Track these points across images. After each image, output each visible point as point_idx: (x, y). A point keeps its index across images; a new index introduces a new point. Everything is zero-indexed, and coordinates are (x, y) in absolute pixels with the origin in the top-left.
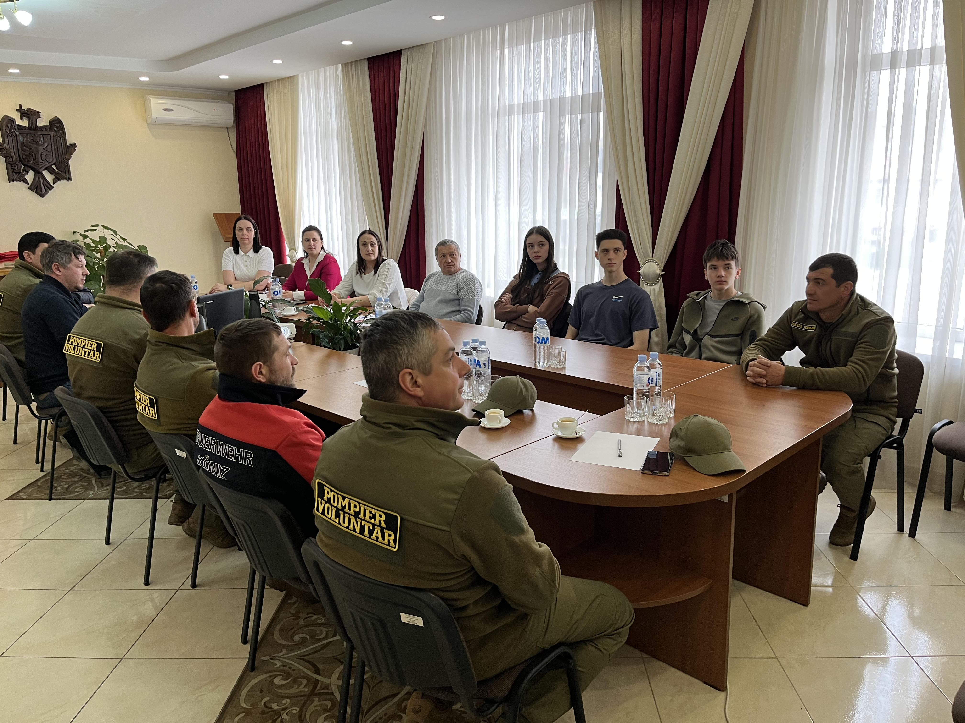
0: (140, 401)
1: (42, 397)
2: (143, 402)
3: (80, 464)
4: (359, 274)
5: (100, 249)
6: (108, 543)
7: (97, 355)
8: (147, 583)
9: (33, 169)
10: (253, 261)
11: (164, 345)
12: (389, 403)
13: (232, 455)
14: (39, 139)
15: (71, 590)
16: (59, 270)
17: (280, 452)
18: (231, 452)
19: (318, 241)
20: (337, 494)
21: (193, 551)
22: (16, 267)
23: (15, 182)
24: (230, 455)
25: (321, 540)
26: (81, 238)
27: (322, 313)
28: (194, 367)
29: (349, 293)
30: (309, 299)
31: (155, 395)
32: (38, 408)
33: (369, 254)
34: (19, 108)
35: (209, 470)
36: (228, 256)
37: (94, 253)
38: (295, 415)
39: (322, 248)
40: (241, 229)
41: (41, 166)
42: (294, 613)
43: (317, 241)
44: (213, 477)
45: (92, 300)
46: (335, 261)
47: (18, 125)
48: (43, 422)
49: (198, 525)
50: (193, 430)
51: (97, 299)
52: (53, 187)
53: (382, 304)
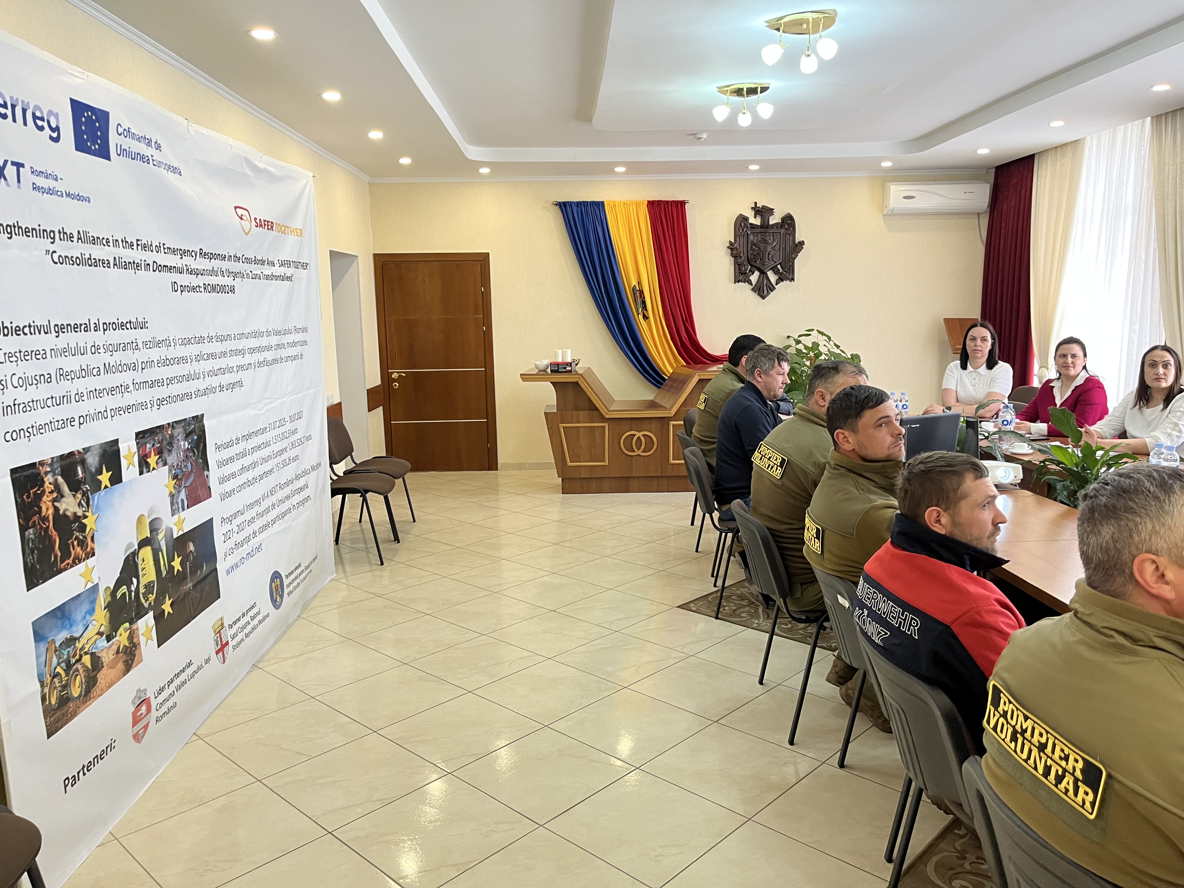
0: (808, 530)
1: (725, 508)
2: (810, 531)
3: (750, 587)
4: (1138, 407)
5: (811, 356)
6: (761, 682)
7: (780, 471)
8: (791, 743)
9: (759, 270)
10: (984, 380)
11: (842, 470)
12: (1115, 599)
13: (895, 618)
14: (769, 237)
15: (716, 722)
16: (761, 377)
17: (955, 629)
18: (894, 614)
19: (1080, 358)
20: (1017, 709)
21: (846, 723)
22: (724, 370)
23: (740, 283)
24: (892, 616)
25: (988, 765)
26: (793, 343)
27: (1064, 455)
28: (872, 501)
29: (1118, 433)
30: (1053, 434)
31: (822, 525)
32: (720, 519)
33: (1158, 379)
34: (754, 206)
35: (865, 629)
36: (952, 372)
37: (804, 360)
38: (985, 587)
39: (1085, 367)
40: (974, 339)
41: (766, 266)
42: (959, 849)
43: (1077, 358)
44: (869, 639)
45: (792, 411)
46: (1101, 387)
47: (751, 224)
48: (724, 534)
49: (856, 692)
50: (855, 576)
51: (796, 410)
52: (775, 288)
53: (1162, 454)
